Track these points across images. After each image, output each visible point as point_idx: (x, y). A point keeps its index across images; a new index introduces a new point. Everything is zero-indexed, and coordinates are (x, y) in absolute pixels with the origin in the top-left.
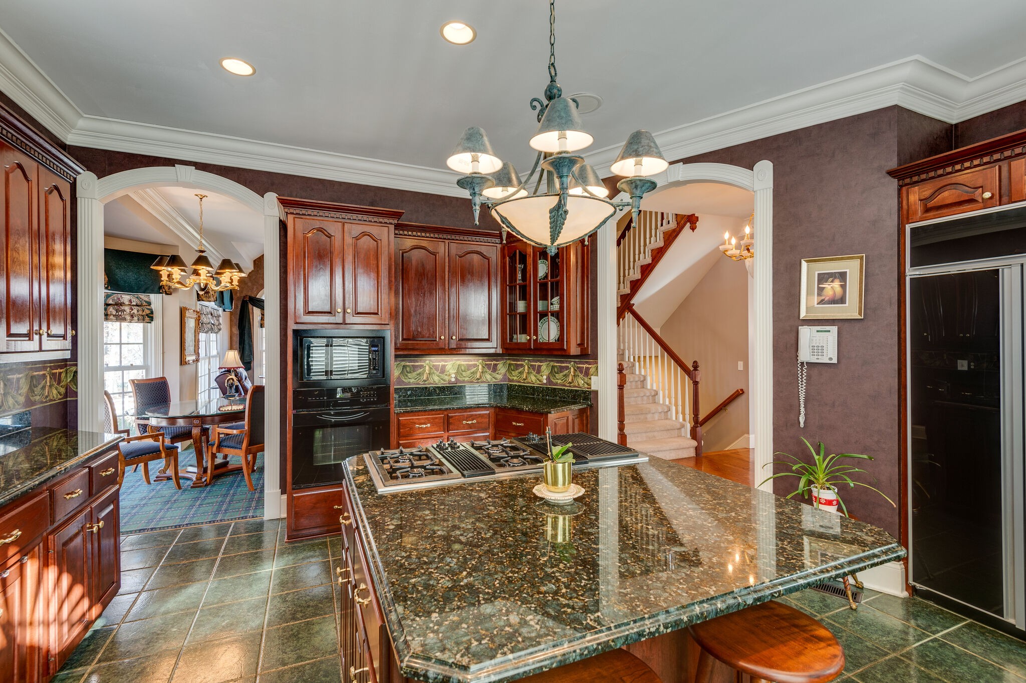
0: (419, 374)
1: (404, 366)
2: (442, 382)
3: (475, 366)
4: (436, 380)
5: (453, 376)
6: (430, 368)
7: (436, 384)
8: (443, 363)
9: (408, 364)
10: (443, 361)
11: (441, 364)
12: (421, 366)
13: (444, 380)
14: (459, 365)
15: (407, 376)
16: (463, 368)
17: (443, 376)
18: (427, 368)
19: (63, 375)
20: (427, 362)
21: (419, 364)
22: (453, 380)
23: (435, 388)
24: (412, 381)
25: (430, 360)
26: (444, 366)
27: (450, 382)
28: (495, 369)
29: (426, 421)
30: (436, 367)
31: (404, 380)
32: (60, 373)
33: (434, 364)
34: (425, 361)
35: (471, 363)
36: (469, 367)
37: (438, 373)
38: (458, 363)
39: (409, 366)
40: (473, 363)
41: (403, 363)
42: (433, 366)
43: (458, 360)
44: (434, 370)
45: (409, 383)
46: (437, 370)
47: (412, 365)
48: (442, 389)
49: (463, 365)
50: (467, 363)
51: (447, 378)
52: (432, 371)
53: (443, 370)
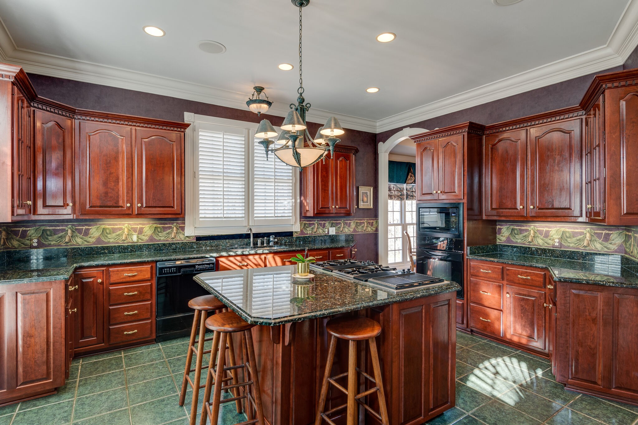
0: (525, 236)
1: (512, 229)
2: (546, 245)
3: (581, 233)
4: (540, 243)
5: (557, 240)
6: (535, 232)
7: (540, 246)
8: (547, 229)
9: (516, 227)
10: (547, 227)
11: (545, 229)
12: (527, 230)
13: (548, 244)
14: (563, 232)
15: (515, 237)
16: (568, 235)
17: (546, 240)
18: (532, 232)
19: (374, 223)
20: (532, 227)
21: (525, 228)
22: (557, 244)
23: (537, 250)
24: (519, 241)
25: (535, 226)
26: (548, 232)
27: (553, 246)
28: (607, 238)
29: (488, 268)
30: (541, 232)
31: (513, 240)
32: (373, 222)
33: (538, 229)
34: (530, 226)
35: (577, 231)
36: (574, 234)
37: (542, 237)
38: (563, 229)
39: (516, 229)
40: (579, 231)
41: (512, 227)
42: (538, 230)
43: (563, 227)
44: (538, 234)
45: (517, 243)
46: (541, 235)
47: (519, 229)
48: (544, 251)
49: (568, 232)
50: (572, 230)
51: (551, 242)
52: (536, 235)
53: (547, 235)
